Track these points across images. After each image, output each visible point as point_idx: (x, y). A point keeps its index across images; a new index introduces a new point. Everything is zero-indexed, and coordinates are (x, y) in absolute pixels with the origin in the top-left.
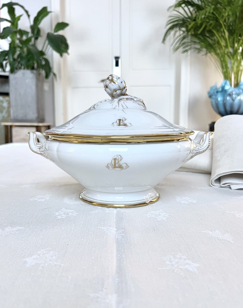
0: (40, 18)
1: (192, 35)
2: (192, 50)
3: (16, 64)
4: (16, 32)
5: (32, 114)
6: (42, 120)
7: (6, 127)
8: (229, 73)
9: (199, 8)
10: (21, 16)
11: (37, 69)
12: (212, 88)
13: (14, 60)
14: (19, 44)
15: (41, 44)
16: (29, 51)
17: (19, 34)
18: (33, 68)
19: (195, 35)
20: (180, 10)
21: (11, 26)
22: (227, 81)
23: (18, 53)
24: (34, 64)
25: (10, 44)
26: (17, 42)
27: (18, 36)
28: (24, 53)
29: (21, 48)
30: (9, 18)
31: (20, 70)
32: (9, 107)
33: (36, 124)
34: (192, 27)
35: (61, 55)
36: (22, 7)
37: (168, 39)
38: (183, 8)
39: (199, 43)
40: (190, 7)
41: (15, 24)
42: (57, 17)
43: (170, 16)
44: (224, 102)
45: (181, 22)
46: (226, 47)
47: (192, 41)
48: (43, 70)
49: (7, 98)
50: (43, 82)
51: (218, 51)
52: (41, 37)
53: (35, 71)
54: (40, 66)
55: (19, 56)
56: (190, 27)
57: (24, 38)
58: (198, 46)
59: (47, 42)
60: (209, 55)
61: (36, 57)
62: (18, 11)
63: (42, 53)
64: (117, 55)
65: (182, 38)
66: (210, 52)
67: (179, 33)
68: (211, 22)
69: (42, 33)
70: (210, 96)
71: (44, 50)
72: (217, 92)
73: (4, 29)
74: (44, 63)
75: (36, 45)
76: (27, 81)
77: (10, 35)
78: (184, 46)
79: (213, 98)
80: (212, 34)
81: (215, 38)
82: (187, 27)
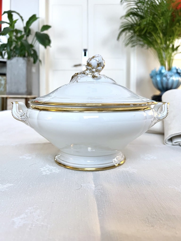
0: (31, 22)
2: (138, 45)
3: (12, 53)
4: (13, 31)
5: (23, 89)
6: (30, 94)
7: (3, 98)
8: (164, 61)
9: (142, 17)
10: (17, 20)
11: (28, 57)
12: (152, 72)
13: (11, 50)
14: (15, 40)
15: (31, 39)
16: (22, 45)
17: (15, 32)
18: (24, 56)
19: (139, 36)
20: (129, 19)
21: (10, 26)
22: (162, 67)
23: (14, 45)
24: (25, 53)
25: (8, 39)
26: (14, 38)
27: (15, 34)
28: (18, 46)
29: (16, 42)
30: (8, 21)
31: (15, 57)
32: (6, 83)
33: (25, 96)
35: (45, 47)
36: (18, 14)
37: (121, 37)
38: (131, 18)
39: (143, 41)
40: (136, 17)
41: (13, 25)
42: (43, 21)
43: (122, 23)
44: (162, 81)
45: (130, 27)
46: (161, 43)
47: (137, 40)
48: (32, 57)
49: (4, 77)
50: (31, 66)
51: (156, 47)
52: (31, 34)
53: (26, 59)
54: (30, 55)
55: (15, 48)
56: (136, 30)
57: (19, 35)
58: (142, 43)
59: (35, 38)
60: (150, 49)
61: (27, 49)
62: (15, 17)
63: (31, 46)
64: (85, 48)
65: (131, 37)
66: (150, 47)
67: (129, 34)
68: (150, 27)
69: (32, 32)
70: (152, 77)
71: (33, 44)
72: (157, 74)
73: (4, 29)
74: (32, 52)
75: (28, 40)
76: (20, 65)
77: (9, 33)
79: (154, 78)
80: (151, 35)
81: (153, 37)
82: (134, 30)
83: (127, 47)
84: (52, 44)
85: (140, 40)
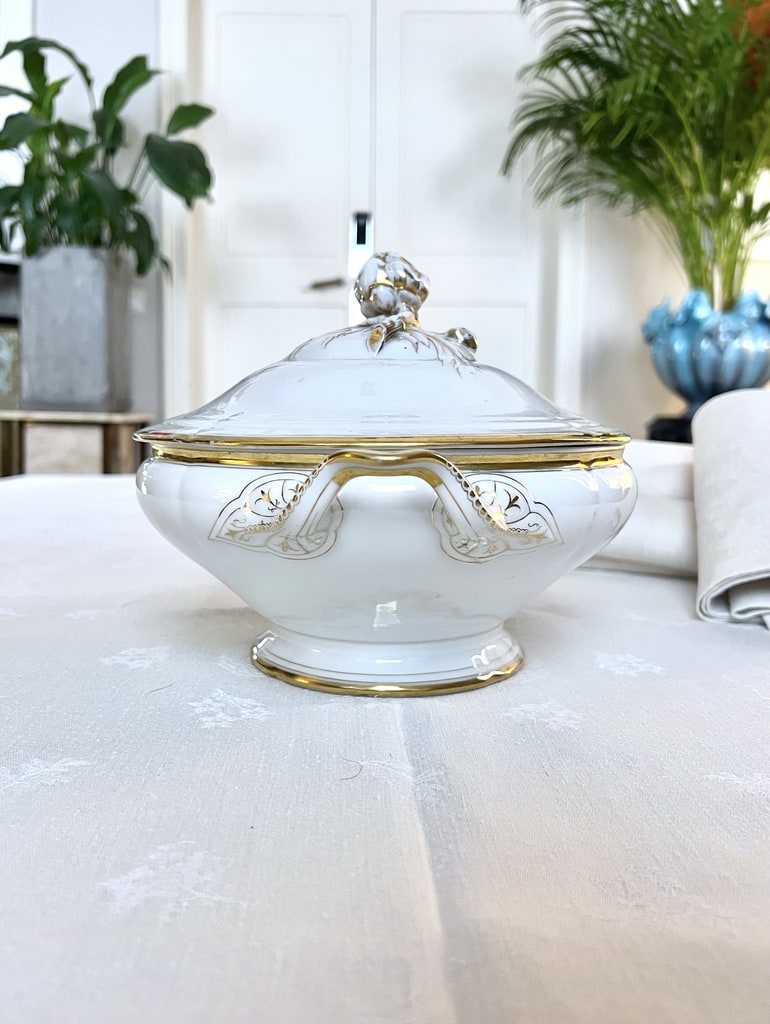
0: (123, 90)
1: (593, 153)
2: (593, 198)
4: (46, 131)
5: (93, 387)
6: (124, 406)
7: (8, 423)
8: (706, 270)
9: (612, 73)
10: (63, 81)
11: (111, 244)
12: (654, 314)
13: (39, 214)
14: (57, 168)
15: (126, 168)
16: (87, 191)
17: (57, 137)
18: (96, 242)
19: (601, 154)
20: (557, 76)
21: (31, 110)
22: (698, 295)
23: (51, 193)
24: (100, 229)
25: (27, 167)
26: (50, 160)
27: (54, 143)
28: (70, 195)
29: (62, 180)
30: (26, 88)
31: (57, 246)
32: (18, 361)
33: (102, 417)
34: (592, 130)
35: (189, 204)
36: (69, 53)
37: (518, 161)
38: (565, 72)
39: (614, 177)
40: (585, 68)
41: (46, 104)
42: (176, 87)
43: (526, 96)
44: (694, 354)
45: (559, 114)
46: (697, 189)
47: (591, 172)
48: (131, 247)
49: (12, 334)
50: (127, 286)
51: (673, 203)
52: (126, 146)
53: (103, 252)
54: (119, 236)
55: (55, 204)
56: (587, 127)
57: (73, 148)
58: (610, 187)
59: (145, 163)
60: (644, 213)
61: (107, 209)
62: (56, 67)
63: (128, 197)
64: (363, 207)
65: (564, 160)
66: (647, 205)
67: (553, 145)
68: (650, 114)
69: (128, 136)
70: (650, 338)
71: (134, 187)
72: (672, 326)
73: (11, 119)
74: (132, 226)
75: (111, 169)
76: (79, 281)
77: (29, 139)
78: (569, 185)
79: (659, 344)
80: (653, 152)
81: (662, 162)
82: (577, 129)
83: (544, 203)
84: (215, 191)
85: (602, 176)
